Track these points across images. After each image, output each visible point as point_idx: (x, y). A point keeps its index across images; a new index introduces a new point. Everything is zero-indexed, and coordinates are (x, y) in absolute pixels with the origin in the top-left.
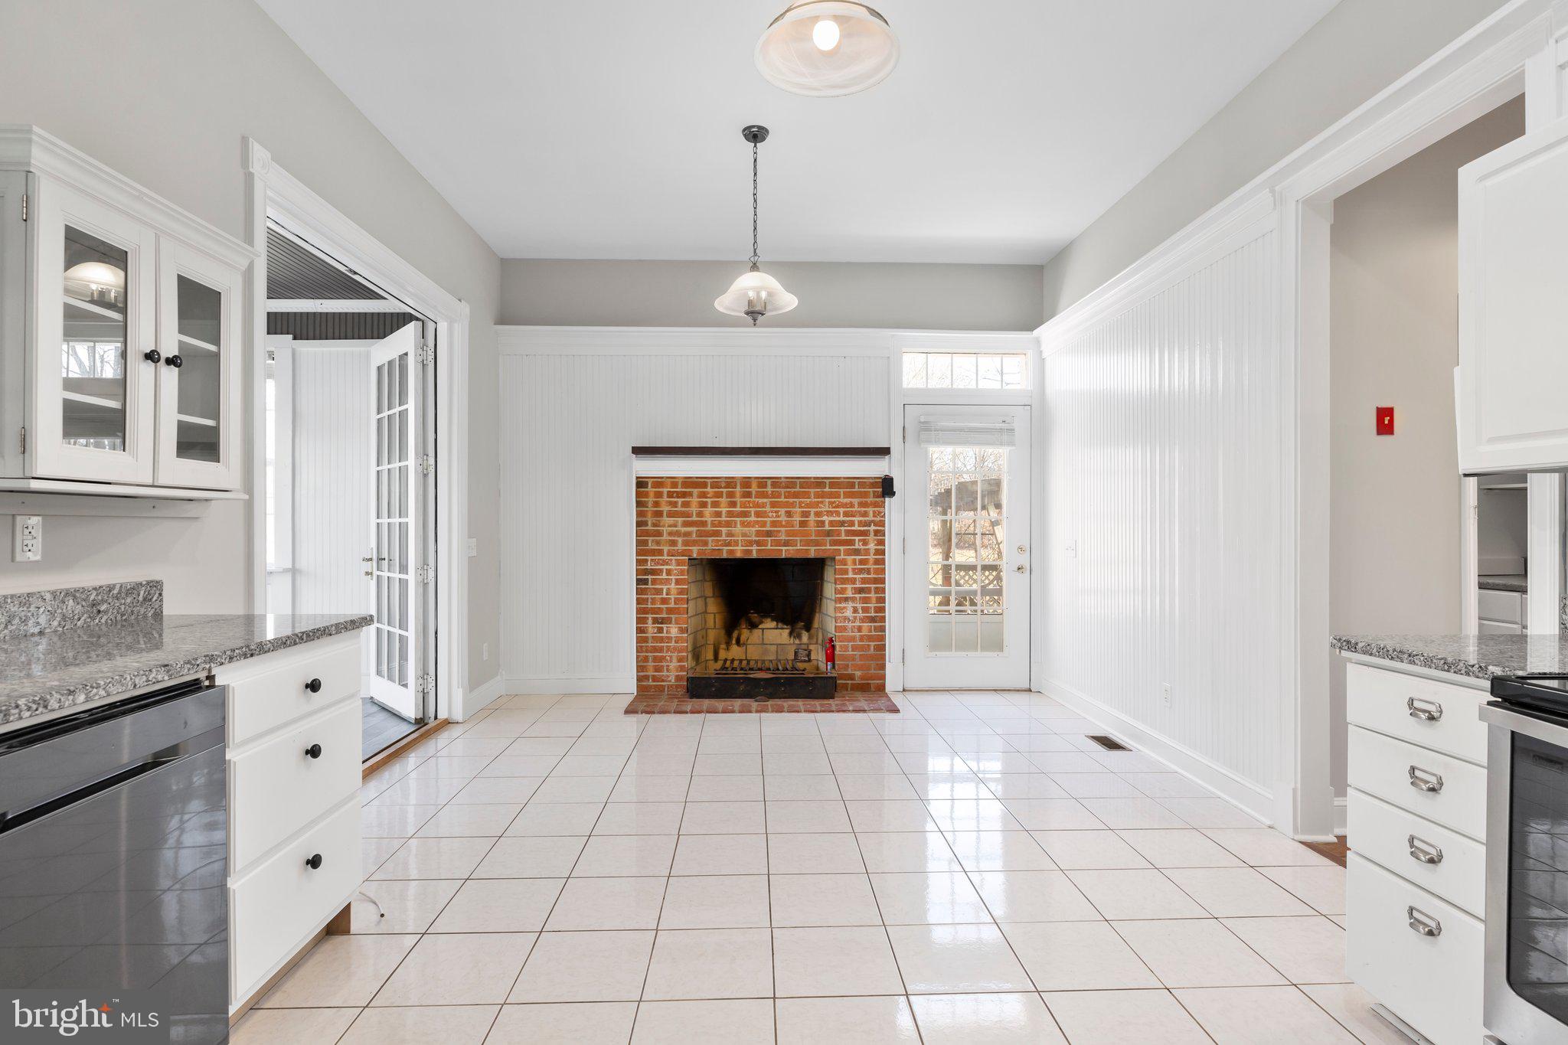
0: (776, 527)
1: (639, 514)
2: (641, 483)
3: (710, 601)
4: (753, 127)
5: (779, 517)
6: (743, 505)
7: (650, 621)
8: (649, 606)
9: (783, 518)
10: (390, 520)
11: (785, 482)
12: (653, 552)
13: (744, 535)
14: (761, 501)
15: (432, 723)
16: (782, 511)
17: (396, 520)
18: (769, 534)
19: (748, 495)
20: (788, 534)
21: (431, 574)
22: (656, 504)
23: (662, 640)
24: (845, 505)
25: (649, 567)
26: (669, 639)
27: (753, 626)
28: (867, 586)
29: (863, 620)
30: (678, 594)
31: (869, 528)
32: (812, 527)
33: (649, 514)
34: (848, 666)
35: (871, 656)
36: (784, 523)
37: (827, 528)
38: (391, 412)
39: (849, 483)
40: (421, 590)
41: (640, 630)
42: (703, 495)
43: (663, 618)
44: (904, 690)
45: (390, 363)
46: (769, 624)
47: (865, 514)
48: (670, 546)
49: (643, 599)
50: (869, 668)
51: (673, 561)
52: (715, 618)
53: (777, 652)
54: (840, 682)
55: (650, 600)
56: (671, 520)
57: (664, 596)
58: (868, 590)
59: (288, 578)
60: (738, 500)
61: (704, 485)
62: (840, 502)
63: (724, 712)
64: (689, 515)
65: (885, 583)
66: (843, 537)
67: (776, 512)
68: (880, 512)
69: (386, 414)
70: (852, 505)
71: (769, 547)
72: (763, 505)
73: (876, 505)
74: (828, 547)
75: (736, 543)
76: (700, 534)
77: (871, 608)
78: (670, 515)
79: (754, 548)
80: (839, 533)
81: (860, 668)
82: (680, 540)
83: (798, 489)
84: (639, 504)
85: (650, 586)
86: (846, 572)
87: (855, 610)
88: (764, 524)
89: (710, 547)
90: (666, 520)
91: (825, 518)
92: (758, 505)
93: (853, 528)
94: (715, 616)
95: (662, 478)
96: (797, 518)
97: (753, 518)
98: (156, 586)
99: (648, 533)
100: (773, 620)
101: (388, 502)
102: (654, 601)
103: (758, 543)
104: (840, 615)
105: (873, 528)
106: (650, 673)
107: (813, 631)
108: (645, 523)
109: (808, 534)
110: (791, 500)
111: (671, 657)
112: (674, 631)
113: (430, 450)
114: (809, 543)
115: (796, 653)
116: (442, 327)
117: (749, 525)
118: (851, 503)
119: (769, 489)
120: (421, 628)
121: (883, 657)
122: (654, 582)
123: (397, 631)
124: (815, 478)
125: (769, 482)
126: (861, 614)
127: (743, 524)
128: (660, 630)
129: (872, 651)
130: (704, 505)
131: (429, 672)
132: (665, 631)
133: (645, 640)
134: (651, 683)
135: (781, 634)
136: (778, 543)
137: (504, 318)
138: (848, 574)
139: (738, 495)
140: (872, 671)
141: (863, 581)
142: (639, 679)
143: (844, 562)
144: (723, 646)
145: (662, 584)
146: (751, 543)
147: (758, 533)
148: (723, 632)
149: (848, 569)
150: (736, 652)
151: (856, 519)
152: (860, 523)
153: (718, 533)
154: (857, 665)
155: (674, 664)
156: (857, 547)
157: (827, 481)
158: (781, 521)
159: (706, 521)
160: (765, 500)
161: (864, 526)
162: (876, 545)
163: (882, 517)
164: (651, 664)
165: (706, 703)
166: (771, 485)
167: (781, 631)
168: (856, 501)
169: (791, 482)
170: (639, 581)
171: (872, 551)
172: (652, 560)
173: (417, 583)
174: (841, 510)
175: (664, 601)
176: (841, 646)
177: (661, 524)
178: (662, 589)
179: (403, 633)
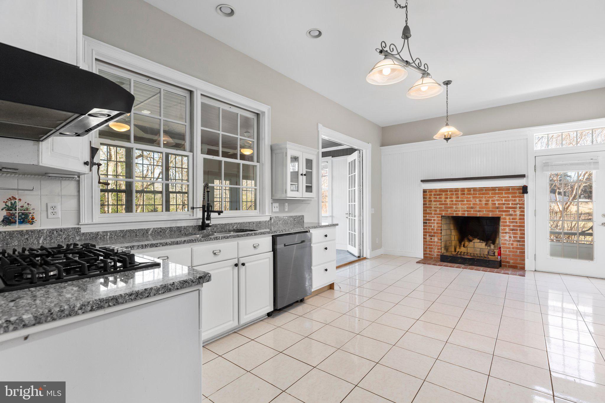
0: (475, 205)
1: (424, 201)
2: (425, 191)
3: (453, 231)
4: (446, 81)
5: (476, 202)
6: (461, 198)
7: (428, 236)
8: (428, 231)
9: (478, 202)
10: (352, 203)
11: (478, 189)
12: (429, 213)
13: (462, 208)
14: (468, 196)
15: (362, 257)
16: (478, 200)
17: (353, 203)
18: (472, 208)
19: (464, 194)
20: (480, 208)
21: (362, 218)
22: (430, 198)
23: (432, 242)
24: (505, 197)
25: (427, 218)
26: (435, 242)
27: (470, 241)
28: (516, 228)
29: (514, 241)
30: (437, 228)
31: (517, 206)
32: (490, 205)
33: (427, 201)
34: (507, 258)
35: (518, 255)
36: (478, 204)
37: (497, 206)
38: (352, 175)
39: (507, 189)
40: (359, 222)
41: (424, 238)
42: (447, 195)
43: (432, 235)
44: (535, 271)
45: (352, 161)
46: (476, 240)
47: (515, 200)
48: (435, 211)
49: (425, 228)
50: (517, 260)
51: (436, 217)
52: (455, 237)
53: (480, 251)
54: (503, 263)
55: (428, 229)
56: (435, 203)
57: (433, 228)
58: (517, 230)
59: (331, 218)
60: (460, 196)
61: (447, 191)
62: (503, 196)
63: (450, 267)
64: (441, 201)
65: (525, 228)
66: (504, 209)
67: (475, 200)
68: (522, 200)
69: (351, 175)
70: (508, 197)
71: (472, 213)
72: (470, 198)
73: (520, 197)
74: (498, 213)
75: (459, 211)
76: (445, 208)
77: (518, 237)
78: (435, 201)
79: (466, 213)
80: (502, 208)
81: (513, 259)
82: (438, 210)
83: (484, 192)
84: (424, 198)
85: (428, 224)
86: (506, 222)
87: (510, 237)
88: (470, 204)
89: (449, 212)
90: (433, 203)
91: (496, 202)
92: (467, 198)
93: (509, 206)
94: (455, 236)
95: (432, 189)
96: (484, 202)
97: (465, 202)
98: (303, 216)
99: (427, 207)
100: (478, 239)
101: (352, 199)
102: (429, 229)
103: (468, 211)
104: (503, 238)
105: (518, 206)
106: (428, 252)
107: (496, 245)
108: (426, 204)
109: (489, 208)
110: (481, 196)
111: (435, 248)
112: (436, 239)
113: (361, 185)
114: (489, 211)
115: (488, 252)
116: (364, 151)
117: (464, 205)
118: (508, 196)
119: (472, 192)
120: (359, 232)
121: (524, 256)
122: (429, 223)
123: (353, 233)
124: (491, 187)
125: (472, 189)
126: (513, 239)
127: (461, 204)
128: (431, 239)
129: (518, 253)
130: (447, 198)
131: (361, 244)
132: (433, 239)
133: (426, 241)
134: (428, 255)
135: (482, 245)
136: (476, 211)
137: (383, 145)
138: (506, 223)
139: (460, 194)
140: (518, 261)
141: (514, 226)
142: (424, 254)
143: (505, 219)
144: (458, 247)
145: (432, 224)
146: (465, 211)
147: (468, 208)
148: (458, 242)
149: (507, 221)
150: (463, 249)
151: (510, 203)
152: (512, 204)
153: (452, 208)
154: (511, 258)
155: (436, 250)
156: (511, 213)
157: (497, 188)
158: (477, 203)
159: (448, 203)
160: (470, 196)
161: (514, 205)
162: (520, 212)
163: (523, 201)
164: (428, 249)
165: (446, 264)
166: (473, 190)
167: (481, 243)
168: (510, 196)
169: (481, 189)
170: (424, 223)
171: (518, 215)
172: (428, 216)
173: (358, 220)
174: (504, 199)
175: (433, 229)
176: (503, 250)
177: (432, 204)
178: (432, 226)
179: (355, 233)
